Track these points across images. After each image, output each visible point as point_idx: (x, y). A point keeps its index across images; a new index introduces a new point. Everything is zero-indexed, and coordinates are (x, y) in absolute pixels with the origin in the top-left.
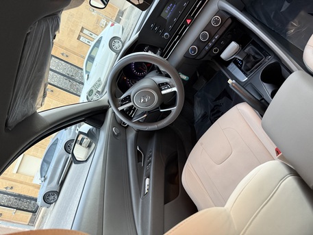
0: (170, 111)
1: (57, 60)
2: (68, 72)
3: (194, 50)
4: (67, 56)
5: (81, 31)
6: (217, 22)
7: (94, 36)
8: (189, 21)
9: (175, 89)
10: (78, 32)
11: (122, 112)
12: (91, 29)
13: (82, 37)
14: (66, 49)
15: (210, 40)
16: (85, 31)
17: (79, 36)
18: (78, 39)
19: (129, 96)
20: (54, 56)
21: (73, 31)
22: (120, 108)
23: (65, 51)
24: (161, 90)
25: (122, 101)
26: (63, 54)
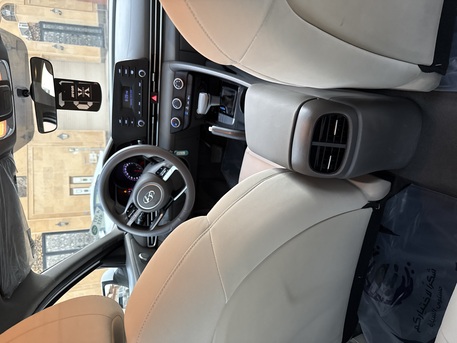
0: (184, 193)
1: (55, 237)
2: (78, 244)
3: (175, 121)
4: (67, 224)
5: (71, 182)
6: (179, 84)
7: (89, 180)
8: (155, 98)
9: (174, 168)
10: (67, 187)
11: (134, 226)
12: (81, 173)
13: (75, 190)
14: (61, 215)
15: (184, 104)
16: (75, 180)
17: (71, 190)
18: (71, 193)
19: (132, 204)
20: (48, 234)
21: (59, 189)
22: (130, 223)
23: (60, 219)
24: (161, 177)
25: (128, 213)
26: (59, 224)
